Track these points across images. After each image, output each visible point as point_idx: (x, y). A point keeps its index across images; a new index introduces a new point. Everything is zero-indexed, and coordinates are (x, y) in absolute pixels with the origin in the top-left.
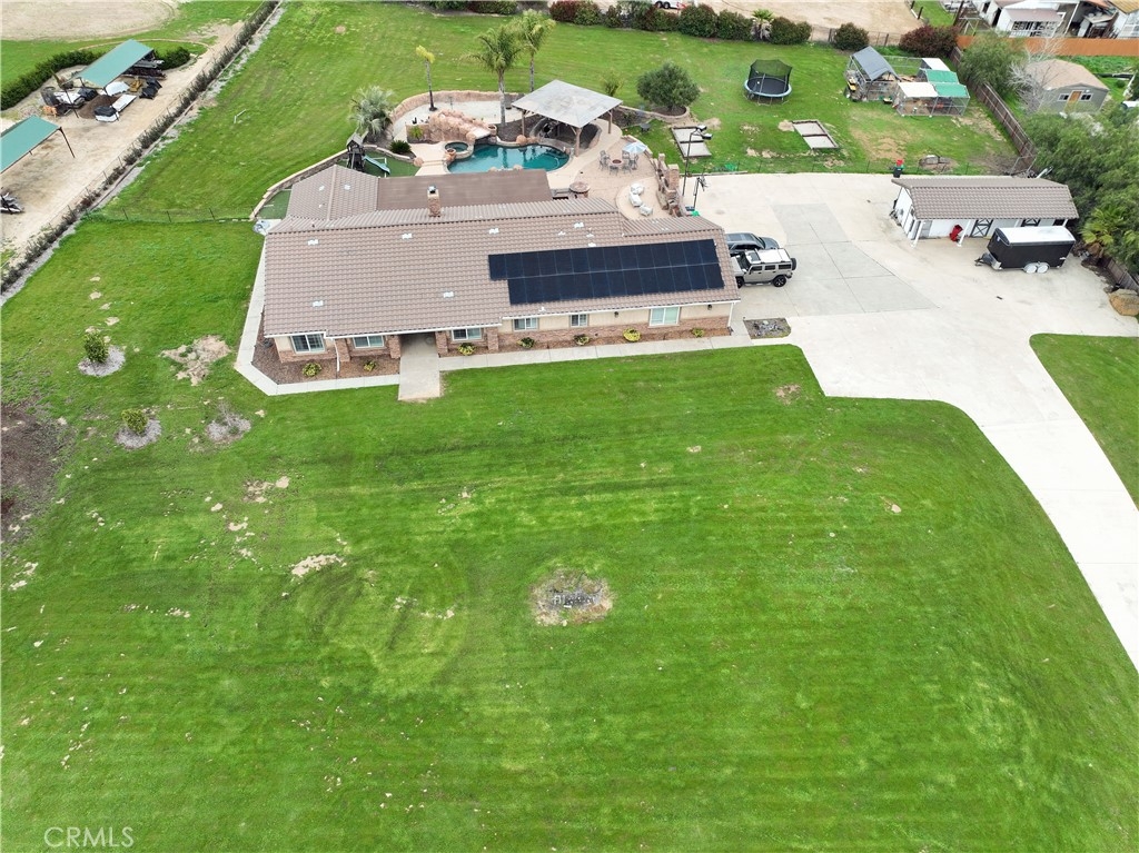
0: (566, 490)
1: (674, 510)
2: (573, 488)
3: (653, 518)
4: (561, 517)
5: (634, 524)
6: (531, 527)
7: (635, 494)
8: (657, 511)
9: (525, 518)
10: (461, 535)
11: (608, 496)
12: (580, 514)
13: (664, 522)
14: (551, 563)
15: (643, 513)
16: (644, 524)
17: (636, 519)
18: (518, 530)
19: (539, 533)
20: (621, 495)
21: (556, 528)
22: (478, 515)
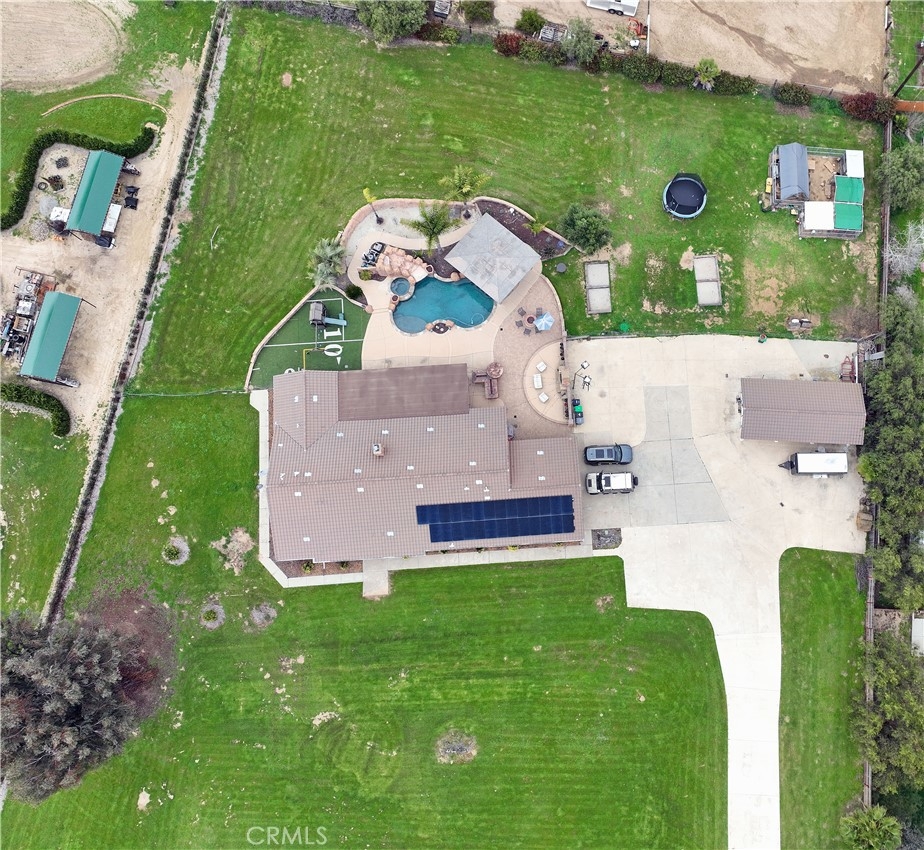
0: (460, 675)
1: (518, 693)
2: (463, 674)
3: (506, 697)
4: (456, 695)
5: (494, 702)
6: (439, 700)
7: (498, 681)
8: (508, 693)
9: (436, 694)
10: (399, 704)
11: (482, 681)
12: (466, 693)
13: (510, 702)
14: (448, 725)
15: (500, 695)
16: (500, 702)
17: (496, 698)
18: (431, 702)
19: (443, 704)
20: (490, 681)
21: (453, 701)
22: (410, 690)
